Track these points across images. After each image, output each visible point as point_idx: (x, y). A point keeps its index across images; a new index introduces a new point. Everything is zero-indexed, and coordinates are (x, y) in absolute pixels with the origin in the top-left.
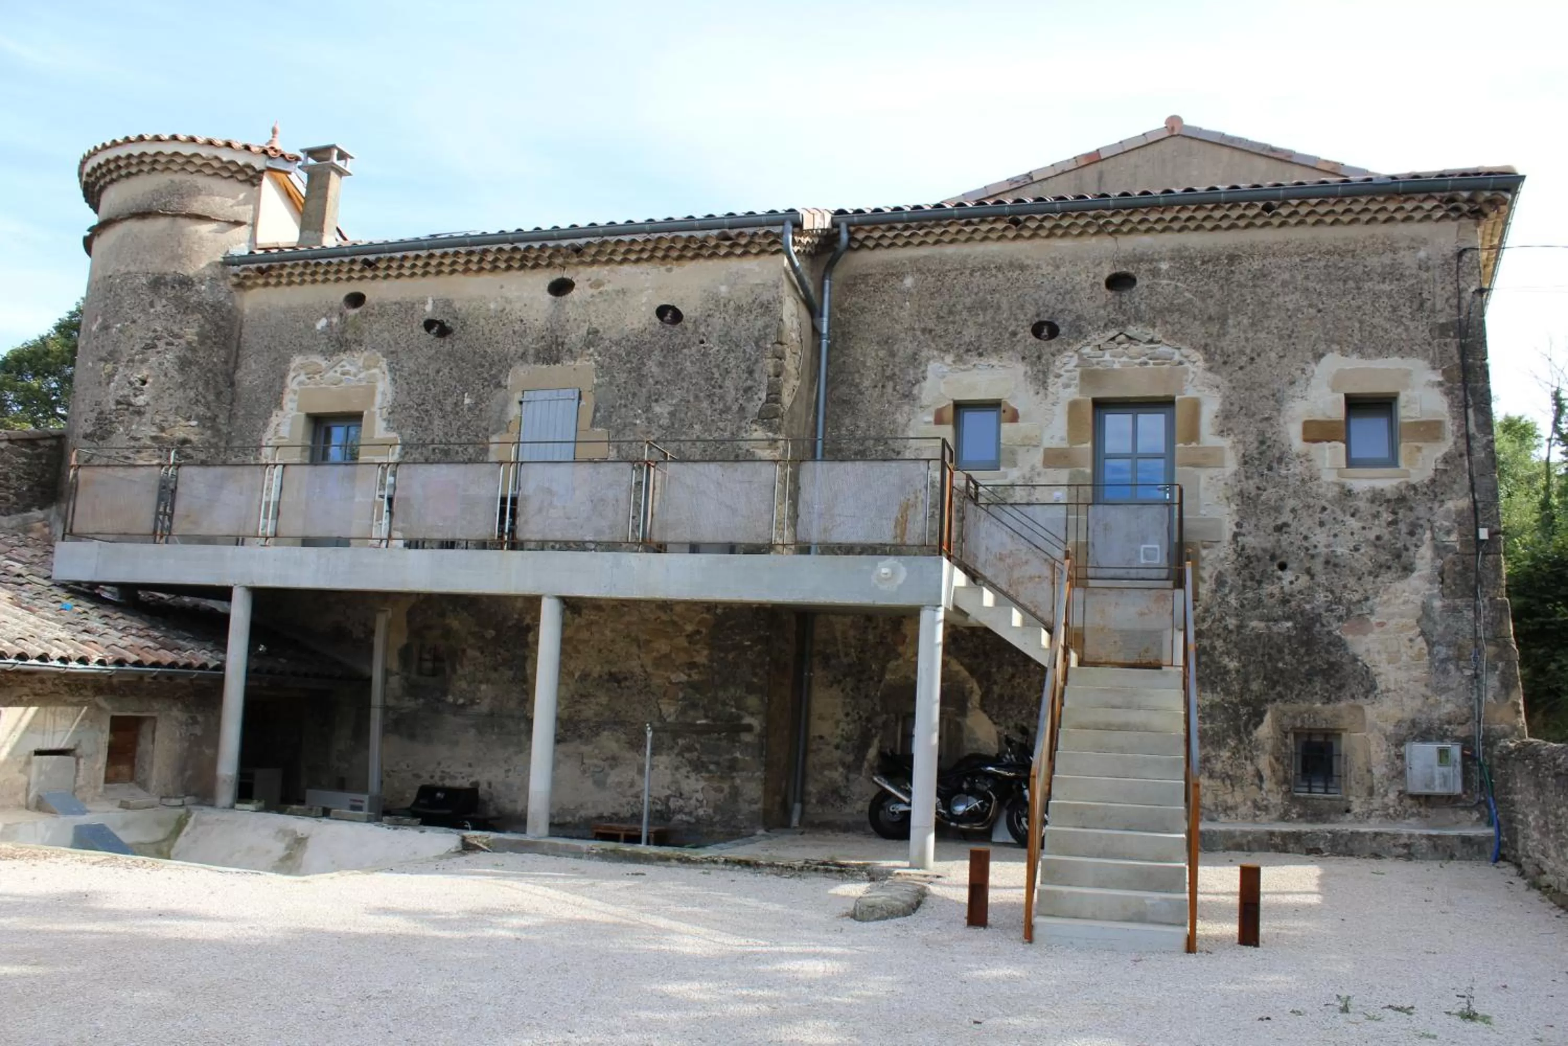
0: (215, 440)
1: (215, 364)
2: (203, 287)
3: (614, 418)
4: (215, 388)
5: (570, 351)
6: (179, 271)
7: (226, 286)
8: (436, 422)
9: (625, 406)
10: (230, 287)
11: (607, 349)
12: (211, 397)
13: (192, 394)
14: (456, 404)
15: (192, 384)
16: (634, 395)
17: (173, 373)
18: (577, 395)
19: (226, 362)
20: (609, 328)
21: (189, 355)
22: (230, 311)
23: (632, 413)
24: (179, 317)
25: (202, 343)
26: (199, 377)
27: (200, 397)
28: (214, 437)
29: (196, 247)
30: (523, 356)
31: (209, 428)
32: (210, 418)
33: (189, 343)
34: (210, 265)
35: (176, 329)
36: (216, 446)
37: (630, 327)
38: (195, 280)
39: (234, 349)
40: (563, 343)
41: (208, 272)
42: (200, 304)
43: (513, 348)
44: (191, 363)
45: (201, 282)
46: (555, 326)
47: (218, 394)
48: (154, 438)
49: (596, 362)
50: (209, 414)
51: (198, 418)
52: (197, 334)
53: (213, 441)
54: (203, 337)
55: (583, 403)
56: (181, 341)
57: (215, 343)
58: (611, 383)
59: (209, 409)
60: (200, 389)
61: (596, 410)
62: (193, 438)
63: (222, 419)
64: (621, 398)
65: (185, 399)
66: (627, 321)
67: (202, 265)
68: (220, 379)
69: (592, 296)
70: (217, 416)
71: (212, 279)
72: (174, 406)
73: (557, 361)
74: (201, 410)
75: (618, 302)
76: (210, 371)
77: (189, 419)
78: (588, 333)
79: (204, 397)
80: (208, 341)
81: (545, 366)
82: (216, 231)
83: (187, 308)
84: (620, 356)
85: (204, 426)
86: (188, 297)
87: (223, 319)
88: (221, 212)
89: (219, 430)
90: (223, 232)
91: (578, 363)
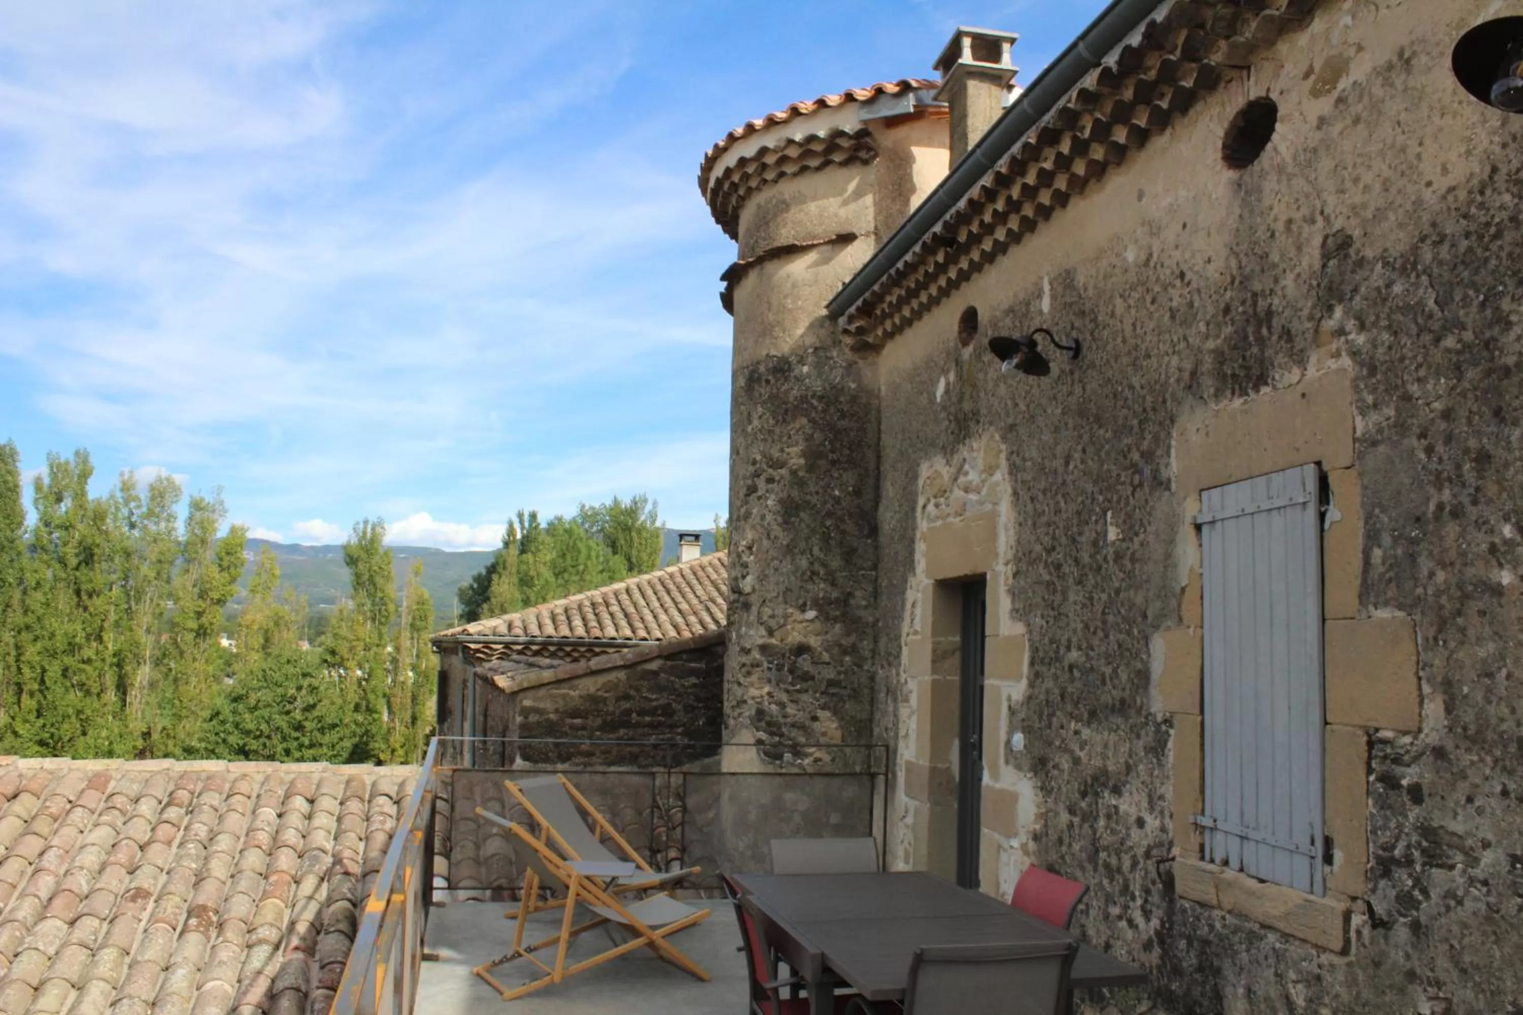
0: (852, 639)
1: (837, 501)
2: (805, 369)
3: (1425, 564)
4: (841, 544)
5: (1287, 334)
6: (773, 352)
7: (841, 356)
8: (1072, 597)
9: (1457, 513)
10: (849, 355)
11: (1381, 297)
12: (836, 563)
13: (804, 563)
14: (1095, 543)
15: (802, 545)
16: (1483, 459)
17: (777, 531)
18: (1312, 485)
19: (858, 493)
20: (1379, 215)
21: (795, 493)
22: (854, 399)
23: (1482, 542)
24: (777, 430)
25: (811, 468)
26: (813, 531)
27: (816, 567)
28: (848, 634)
29: (789, 303)
30: (1192, 384)
31: (835, 620)
32: (837, 600)
33: (794, 473)
34: (812, 326)
35: (776, 454)
36: (853, 650)
37: (1441, 184)
38: (793, 359)
39: (872, 465)
40: (1270, 313)
41: (810, 340)
42: (803, 399)
43: (1175, 361)
44: (798, 508)
45: (802, 361)
46: (1250, 265)
47: (849, 555)
48: (763, 648)
49: (1354, 354)
50: (835, 595)
51: (817, 604)
52: (804, 454)
53: (847, 642)
54: (812, 456)
55: (1333, 514)
56: (783, 471)
57: (833, 463)
58: (1401, 427)
59: (833, 584)
60: (816, 550)
61: (1372, 537)
62: (814, 642)
63: (860, 598)
64: (1439, 484)
65: (794, 573)
66: (1429, 169)
67: (800, 331)
68: (849, 526)
69: (1322, 122)
70: (850, 594)
71: (816, 349)
72: (782, 588)
73: (1261, 380)
74: (820, 588)
75: (1394, 107)
76: (829, 515)
77: (803, 609)
78: (1326, 257)
79: (824, 565)
80: (822, 463)
81: (1238, 402)
82: (816, 264)
83: (786, 411)
84: (1414, 310)
85: (827, 619)
86: (787, 392)
87: (843, 415)
88: (819, 230)
89: (857, 620)
90: (826, 261)
91: (1312, 371)
